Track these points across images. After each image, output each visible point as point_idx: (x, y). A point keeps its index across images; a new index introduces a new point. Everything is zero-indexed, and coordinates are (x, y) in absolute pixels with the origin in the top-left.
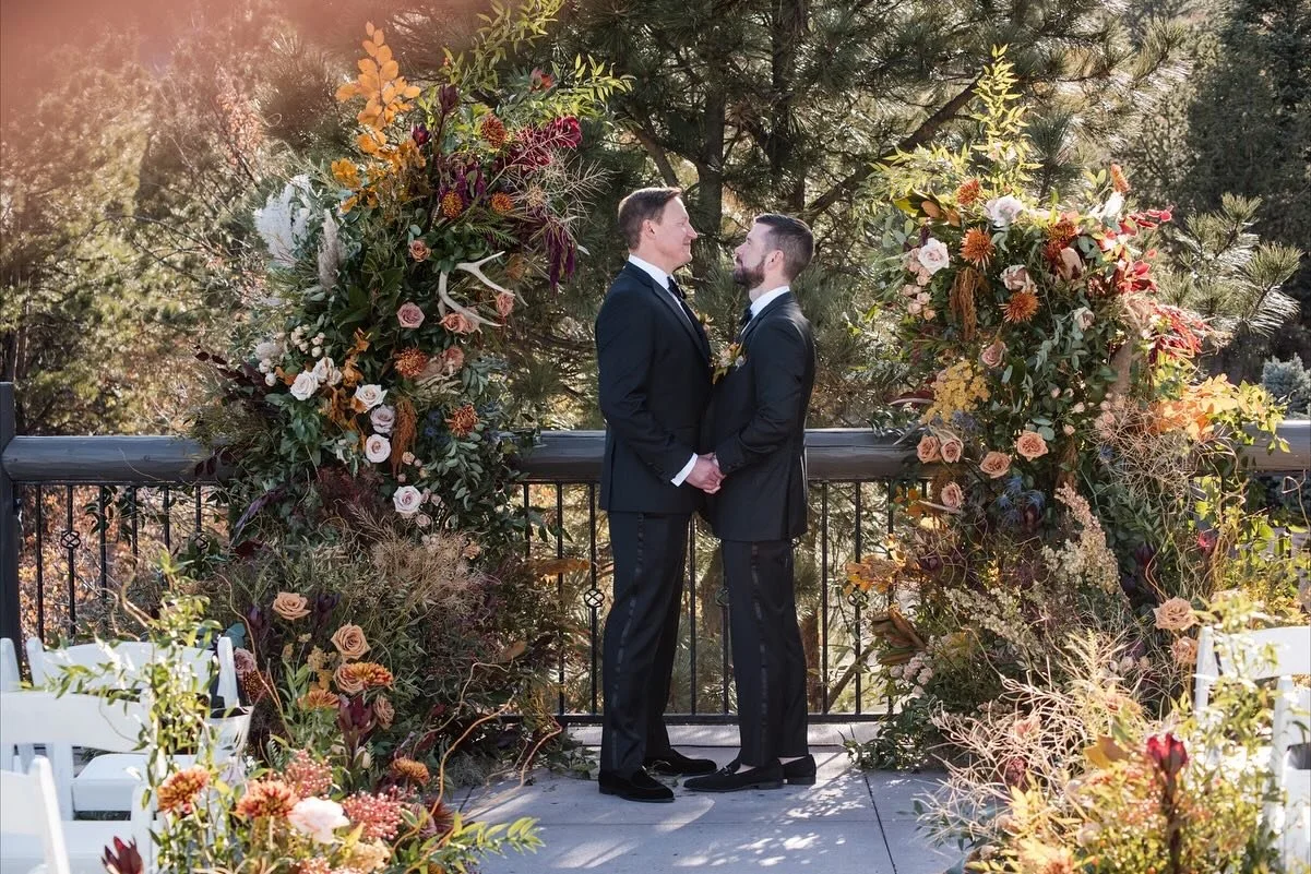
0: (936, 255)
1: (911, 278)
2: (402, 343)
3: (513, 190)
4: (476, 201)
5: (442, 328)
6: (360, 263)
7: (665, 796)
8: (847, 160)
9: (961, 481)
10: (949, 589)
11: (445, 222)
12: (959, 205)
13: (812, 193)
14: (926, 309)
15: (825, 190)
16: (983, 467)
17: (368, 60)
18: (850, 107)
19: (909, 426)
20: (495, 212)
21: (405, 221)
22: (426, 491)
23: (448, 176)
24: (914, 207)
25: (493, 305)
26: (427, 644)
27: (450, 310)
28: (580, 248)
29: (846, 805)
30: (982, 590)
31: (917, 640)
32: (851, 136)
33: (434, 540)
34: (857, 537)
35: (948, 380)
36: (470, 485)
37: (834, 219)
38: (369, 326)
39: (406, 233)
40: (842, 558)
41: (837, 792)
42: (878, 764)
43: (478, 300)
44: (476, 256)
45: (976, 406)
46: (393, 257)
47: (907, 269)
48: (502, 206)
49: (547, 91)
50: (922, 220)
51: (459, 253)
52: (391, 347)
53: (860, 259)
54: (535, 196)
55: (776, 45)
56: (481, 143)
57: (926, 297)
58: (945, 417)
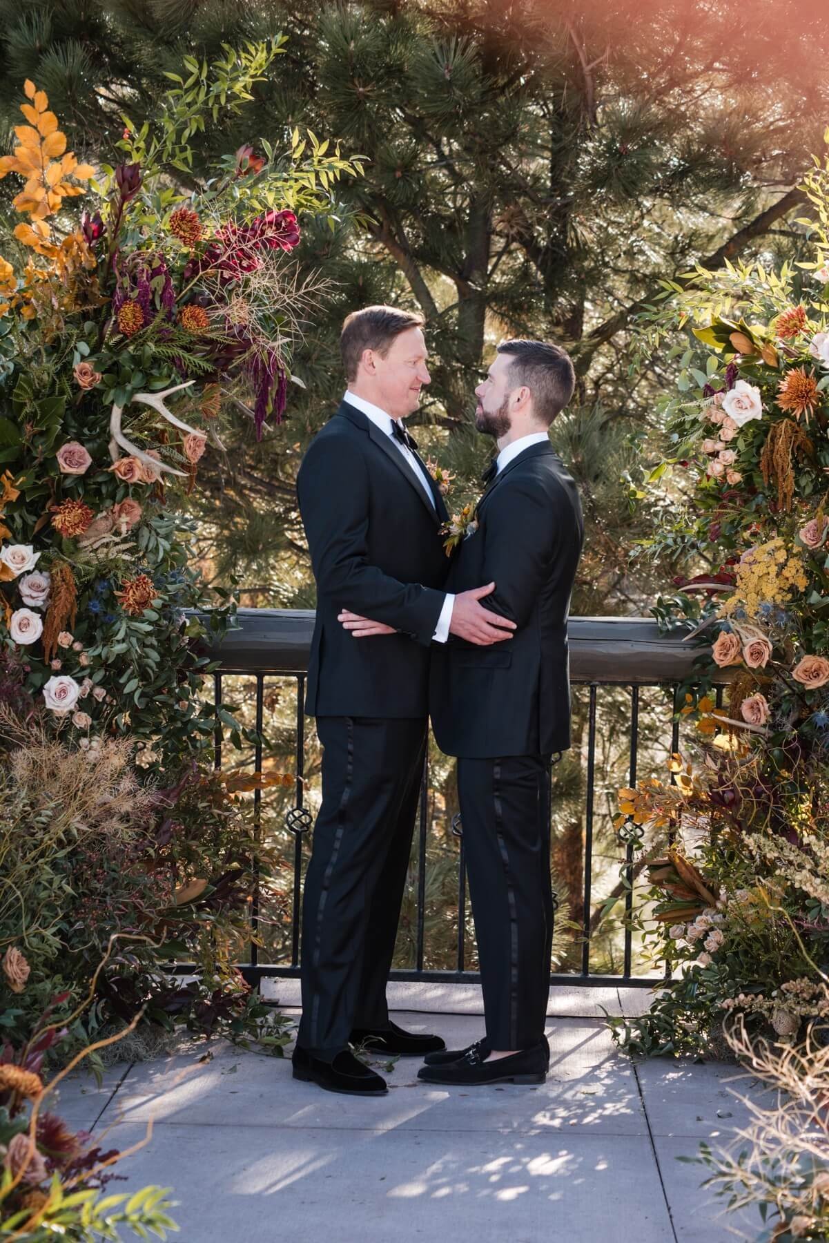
0: (746, 403)
1: (711, 430)
2: (62, 492)
3: (210, 302)
4: (161, 315)
5: (112, 476)
6: (11, 389)
7: (376, 1087)
8: (636, 280)
9: (766, 690)
10: (749, 833)
11: (121, 341)
12: (778, 339)
13: (593, 319)
14: (730, 471)
15: (607, 317)
16: (798, 674)
17: (28, 128)
18: (642, 217)
19: (703, 617)
20: (185, 329)
21: (71, 336)
22: (87, 682)
23: (127, 282)
24: (719, 340)
25: (180, 449)
26: (76, 881)
27: (124, 454)
28: (295, 379)
29: (610, 1109)
30: (792, 836)
31: (705, 892)
32: (641, 252)
33: (94, 744)
34: (633, 732)
35: (755, 562)
36: (143, 675)
37: (618, 351)
38: (22, 468)
39: (71, 352)
40: (614, 753)
41: (598, 1089)
42: (649, 1051)
43: (161, 442)
44: (159, 385)
45: (789, 596)
46: (54, 382)
47: (707, 419)
48: (195, 323)
49: (255, 176)
50: (729, 357)
51: (137, 380)
52: (48, 497)
53: (646, 399)
54: (238, 312)
55: (555, 139)
56: (170, 241)
57: (730, 456)
58: (749, 610)
